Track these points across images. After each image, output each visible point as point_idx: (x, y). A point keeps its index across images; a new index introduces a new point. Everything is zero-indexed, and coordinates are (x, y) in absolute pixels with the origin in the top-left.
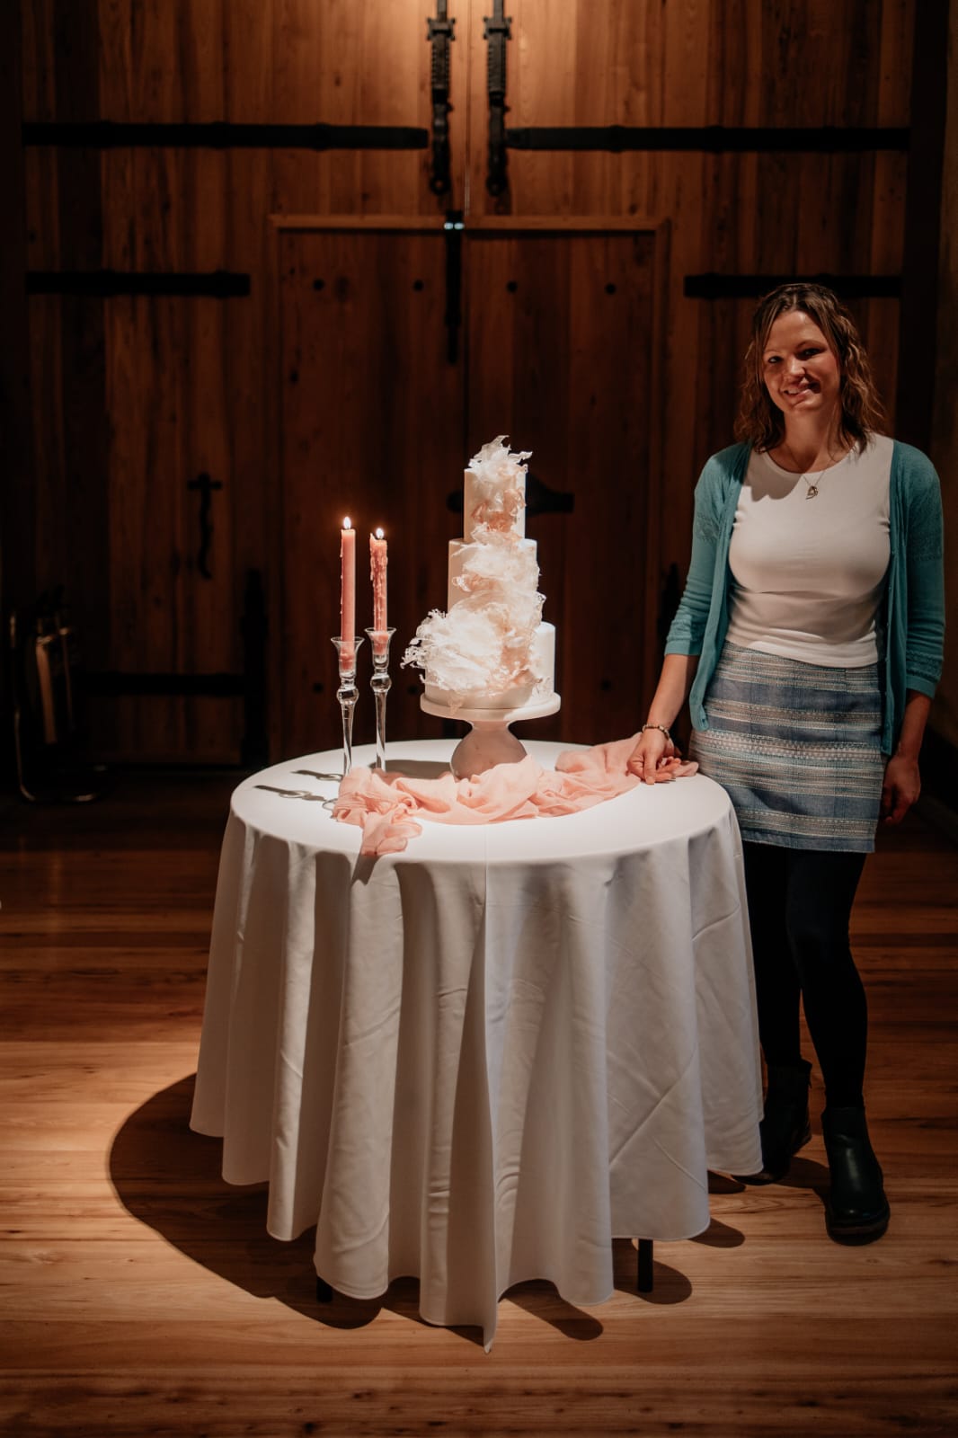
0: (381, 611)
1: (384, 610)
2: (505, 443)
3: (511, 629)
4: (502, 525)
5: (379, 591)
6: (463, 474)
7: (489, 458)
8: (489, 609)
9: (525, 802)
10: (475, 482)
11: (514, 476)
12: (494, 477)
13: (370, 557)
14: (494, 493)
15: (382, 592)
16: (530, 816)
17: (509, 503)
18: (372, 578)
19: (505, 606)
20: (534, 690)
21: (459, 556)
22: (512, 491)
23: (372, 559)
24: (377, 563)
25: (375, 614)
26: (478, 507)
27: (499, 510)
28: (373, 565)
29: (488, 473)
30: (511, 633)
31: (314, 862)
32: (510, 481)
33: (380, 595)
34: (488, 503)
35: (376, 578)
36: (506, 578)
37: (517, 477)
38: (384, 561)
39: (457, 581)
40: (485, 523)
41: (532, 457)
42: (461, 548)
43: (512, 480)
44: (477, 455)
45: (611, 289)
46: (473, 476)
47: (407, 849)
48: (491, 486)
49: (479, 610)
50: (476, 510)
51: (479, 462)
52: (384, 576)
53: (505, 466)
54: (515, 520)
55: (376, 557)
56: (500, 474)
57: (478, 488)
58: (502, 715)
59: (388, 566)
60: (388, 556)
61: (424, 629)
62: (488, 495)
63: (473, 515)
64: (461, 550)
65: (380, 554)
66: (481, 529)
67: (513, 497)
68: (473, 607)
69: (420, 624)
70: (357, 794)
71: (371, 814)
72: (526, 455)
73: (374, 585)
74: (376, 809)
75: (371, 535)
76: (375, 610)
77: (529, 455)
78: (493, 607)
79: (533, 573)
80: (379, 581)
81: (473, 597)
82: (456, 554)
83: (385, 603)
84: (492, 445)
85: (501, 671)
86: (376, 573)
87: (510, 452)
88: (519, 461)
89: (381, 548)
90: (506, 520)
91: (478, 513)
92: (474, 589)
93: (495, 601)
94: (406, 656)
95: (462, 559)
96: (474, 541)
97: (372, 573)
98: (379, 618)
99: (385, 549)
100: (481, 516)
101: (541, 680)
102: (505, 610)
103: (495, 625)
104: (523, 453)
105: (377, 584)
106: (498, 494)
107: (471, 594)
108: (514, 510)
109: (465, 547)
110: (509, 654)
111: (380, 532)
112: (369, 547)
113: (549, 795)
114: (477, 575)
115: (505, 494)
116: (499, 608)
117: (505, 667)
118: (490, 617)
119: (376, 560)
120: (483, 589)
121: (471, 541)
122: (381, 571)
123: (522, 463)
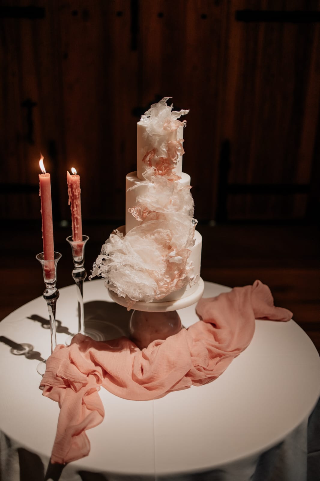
0: (78, 227)
1: (80, 226)
2: (169, 103)
3: (173, 250)
4: (166, 168)
5: (75, 213)
6: (136, 125)
7: (156, 115)
8: (156, 235)
9: (183, 377)
10: (145, 134)
11: (176, 130)
12: (160, 131)
13: (67, 188)
14: (160, 143)
15: (77, 214)
16: (188, 387)
17: (171, 151)
18: (69, 204)
19: (168, 232)
20: (188, 286)
21: (133, 190)
22: (175, 142)
23: (69, 190)
24: (73, 193)
25: (73, 229)
26: (148, 154)
27: (164, 156)
28: (70, 194)
29: (155, 127)
30: (173, 253)
31: (17, 454)
32: (171, 134)
33: (76, 216)
34: (155, 151)
35: (72, 203)
36: (170, 210)
37: (178, 130)
38: (78, 192)
39: (132, 212)
40: (153, 167)
41: (189, 113)
42: (135, 184)
43: (174, 133)
44: (147, 112)
45: (204, 17)
46: (143, 129)
47: (90, 454)
48: (158, 138)
49: (148, 235)
50: (146, 156)
51: (148, 117)
52: (78, 202)
53: (169, 122)
54: (176, 163)
55: (72, 188)
56: (165, 129)
57: (147, 137)
58: (165, 307)
59: (81, 194)
60: (81, 188)
61: (107, 247)
62: (156, 145)
63: (144, 160)
64: (135, 186)
65: (75, 186)
66: (150, 171)
67: (174, 146)
68: (145, 232)
69: (104, 243)
70: (57, 376)
71: (68, 389)
72: (184, 112)
73: (71, 209)
74: (72, 386)
75: (68, 172)
76: (73, 226)
77: (186, 112)
78: (159, 232)
79: (189, 204)
80: (75, 206)
81: (144, 225)
82: (131, 189)
83: (80, 221)
84: (159, 105)
85: (165, 279)
86: (73, 200)
87: (173, 110)
88: (179, 117)
89: (75, 182)
90: (169, 164)
91: (148, 159)
92: (144, 219)
93: (160, 228)
94: (94, 269)
95: (136, 193)
96: (144, 180)
97: (70, 200)
98: (76, 231)
99: (78, 183)
100: (149, 161)
101: (193, 279)
102: (168, 235)
103: (160, 246)
104: (182, 111)
105: (73, 208)
106: (163, 144)
107: (142, 223)
108: (176, 157)
109: (138, 184)
110: (170, 266)
111: (74, 170)
112: (66, 181)
113: (199, 370)
114: (146, 209)
115: (168, 144)
116: (164, 233)
117: (167, 276)
118: (156, 240)
119: (72, 190)
120: (152, 219)
121: (141, 179)
122: (76, 198)
123: (181, 119)
